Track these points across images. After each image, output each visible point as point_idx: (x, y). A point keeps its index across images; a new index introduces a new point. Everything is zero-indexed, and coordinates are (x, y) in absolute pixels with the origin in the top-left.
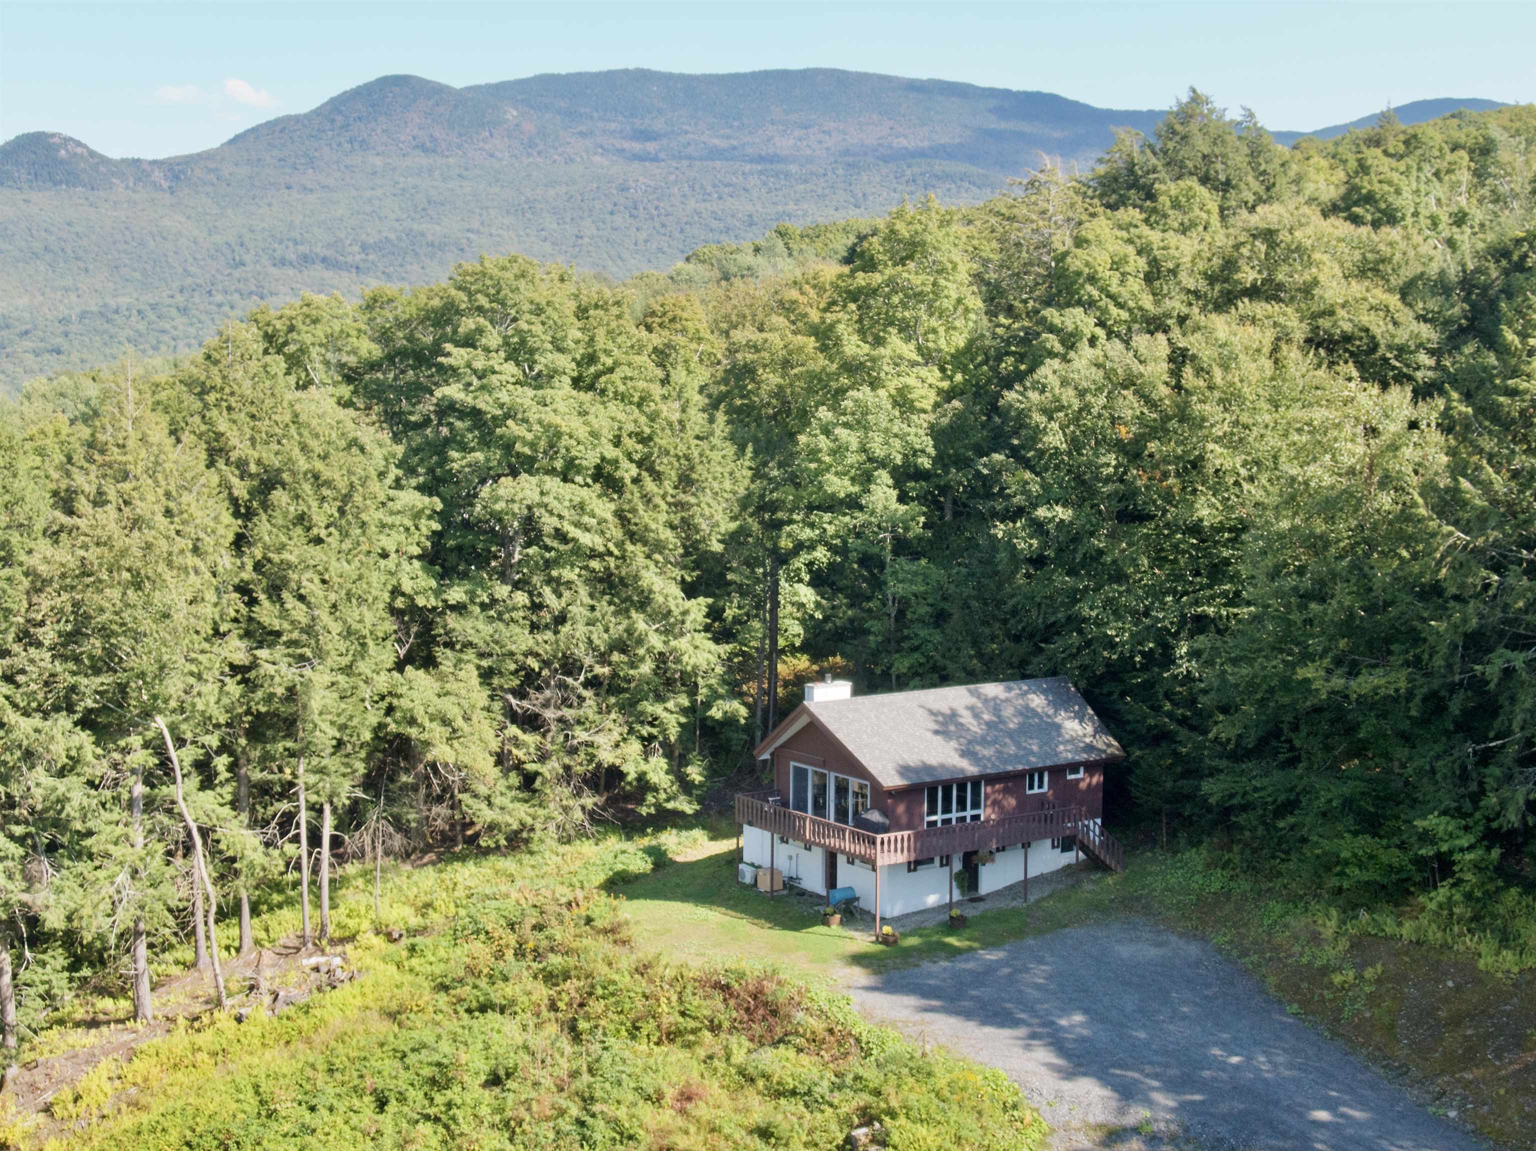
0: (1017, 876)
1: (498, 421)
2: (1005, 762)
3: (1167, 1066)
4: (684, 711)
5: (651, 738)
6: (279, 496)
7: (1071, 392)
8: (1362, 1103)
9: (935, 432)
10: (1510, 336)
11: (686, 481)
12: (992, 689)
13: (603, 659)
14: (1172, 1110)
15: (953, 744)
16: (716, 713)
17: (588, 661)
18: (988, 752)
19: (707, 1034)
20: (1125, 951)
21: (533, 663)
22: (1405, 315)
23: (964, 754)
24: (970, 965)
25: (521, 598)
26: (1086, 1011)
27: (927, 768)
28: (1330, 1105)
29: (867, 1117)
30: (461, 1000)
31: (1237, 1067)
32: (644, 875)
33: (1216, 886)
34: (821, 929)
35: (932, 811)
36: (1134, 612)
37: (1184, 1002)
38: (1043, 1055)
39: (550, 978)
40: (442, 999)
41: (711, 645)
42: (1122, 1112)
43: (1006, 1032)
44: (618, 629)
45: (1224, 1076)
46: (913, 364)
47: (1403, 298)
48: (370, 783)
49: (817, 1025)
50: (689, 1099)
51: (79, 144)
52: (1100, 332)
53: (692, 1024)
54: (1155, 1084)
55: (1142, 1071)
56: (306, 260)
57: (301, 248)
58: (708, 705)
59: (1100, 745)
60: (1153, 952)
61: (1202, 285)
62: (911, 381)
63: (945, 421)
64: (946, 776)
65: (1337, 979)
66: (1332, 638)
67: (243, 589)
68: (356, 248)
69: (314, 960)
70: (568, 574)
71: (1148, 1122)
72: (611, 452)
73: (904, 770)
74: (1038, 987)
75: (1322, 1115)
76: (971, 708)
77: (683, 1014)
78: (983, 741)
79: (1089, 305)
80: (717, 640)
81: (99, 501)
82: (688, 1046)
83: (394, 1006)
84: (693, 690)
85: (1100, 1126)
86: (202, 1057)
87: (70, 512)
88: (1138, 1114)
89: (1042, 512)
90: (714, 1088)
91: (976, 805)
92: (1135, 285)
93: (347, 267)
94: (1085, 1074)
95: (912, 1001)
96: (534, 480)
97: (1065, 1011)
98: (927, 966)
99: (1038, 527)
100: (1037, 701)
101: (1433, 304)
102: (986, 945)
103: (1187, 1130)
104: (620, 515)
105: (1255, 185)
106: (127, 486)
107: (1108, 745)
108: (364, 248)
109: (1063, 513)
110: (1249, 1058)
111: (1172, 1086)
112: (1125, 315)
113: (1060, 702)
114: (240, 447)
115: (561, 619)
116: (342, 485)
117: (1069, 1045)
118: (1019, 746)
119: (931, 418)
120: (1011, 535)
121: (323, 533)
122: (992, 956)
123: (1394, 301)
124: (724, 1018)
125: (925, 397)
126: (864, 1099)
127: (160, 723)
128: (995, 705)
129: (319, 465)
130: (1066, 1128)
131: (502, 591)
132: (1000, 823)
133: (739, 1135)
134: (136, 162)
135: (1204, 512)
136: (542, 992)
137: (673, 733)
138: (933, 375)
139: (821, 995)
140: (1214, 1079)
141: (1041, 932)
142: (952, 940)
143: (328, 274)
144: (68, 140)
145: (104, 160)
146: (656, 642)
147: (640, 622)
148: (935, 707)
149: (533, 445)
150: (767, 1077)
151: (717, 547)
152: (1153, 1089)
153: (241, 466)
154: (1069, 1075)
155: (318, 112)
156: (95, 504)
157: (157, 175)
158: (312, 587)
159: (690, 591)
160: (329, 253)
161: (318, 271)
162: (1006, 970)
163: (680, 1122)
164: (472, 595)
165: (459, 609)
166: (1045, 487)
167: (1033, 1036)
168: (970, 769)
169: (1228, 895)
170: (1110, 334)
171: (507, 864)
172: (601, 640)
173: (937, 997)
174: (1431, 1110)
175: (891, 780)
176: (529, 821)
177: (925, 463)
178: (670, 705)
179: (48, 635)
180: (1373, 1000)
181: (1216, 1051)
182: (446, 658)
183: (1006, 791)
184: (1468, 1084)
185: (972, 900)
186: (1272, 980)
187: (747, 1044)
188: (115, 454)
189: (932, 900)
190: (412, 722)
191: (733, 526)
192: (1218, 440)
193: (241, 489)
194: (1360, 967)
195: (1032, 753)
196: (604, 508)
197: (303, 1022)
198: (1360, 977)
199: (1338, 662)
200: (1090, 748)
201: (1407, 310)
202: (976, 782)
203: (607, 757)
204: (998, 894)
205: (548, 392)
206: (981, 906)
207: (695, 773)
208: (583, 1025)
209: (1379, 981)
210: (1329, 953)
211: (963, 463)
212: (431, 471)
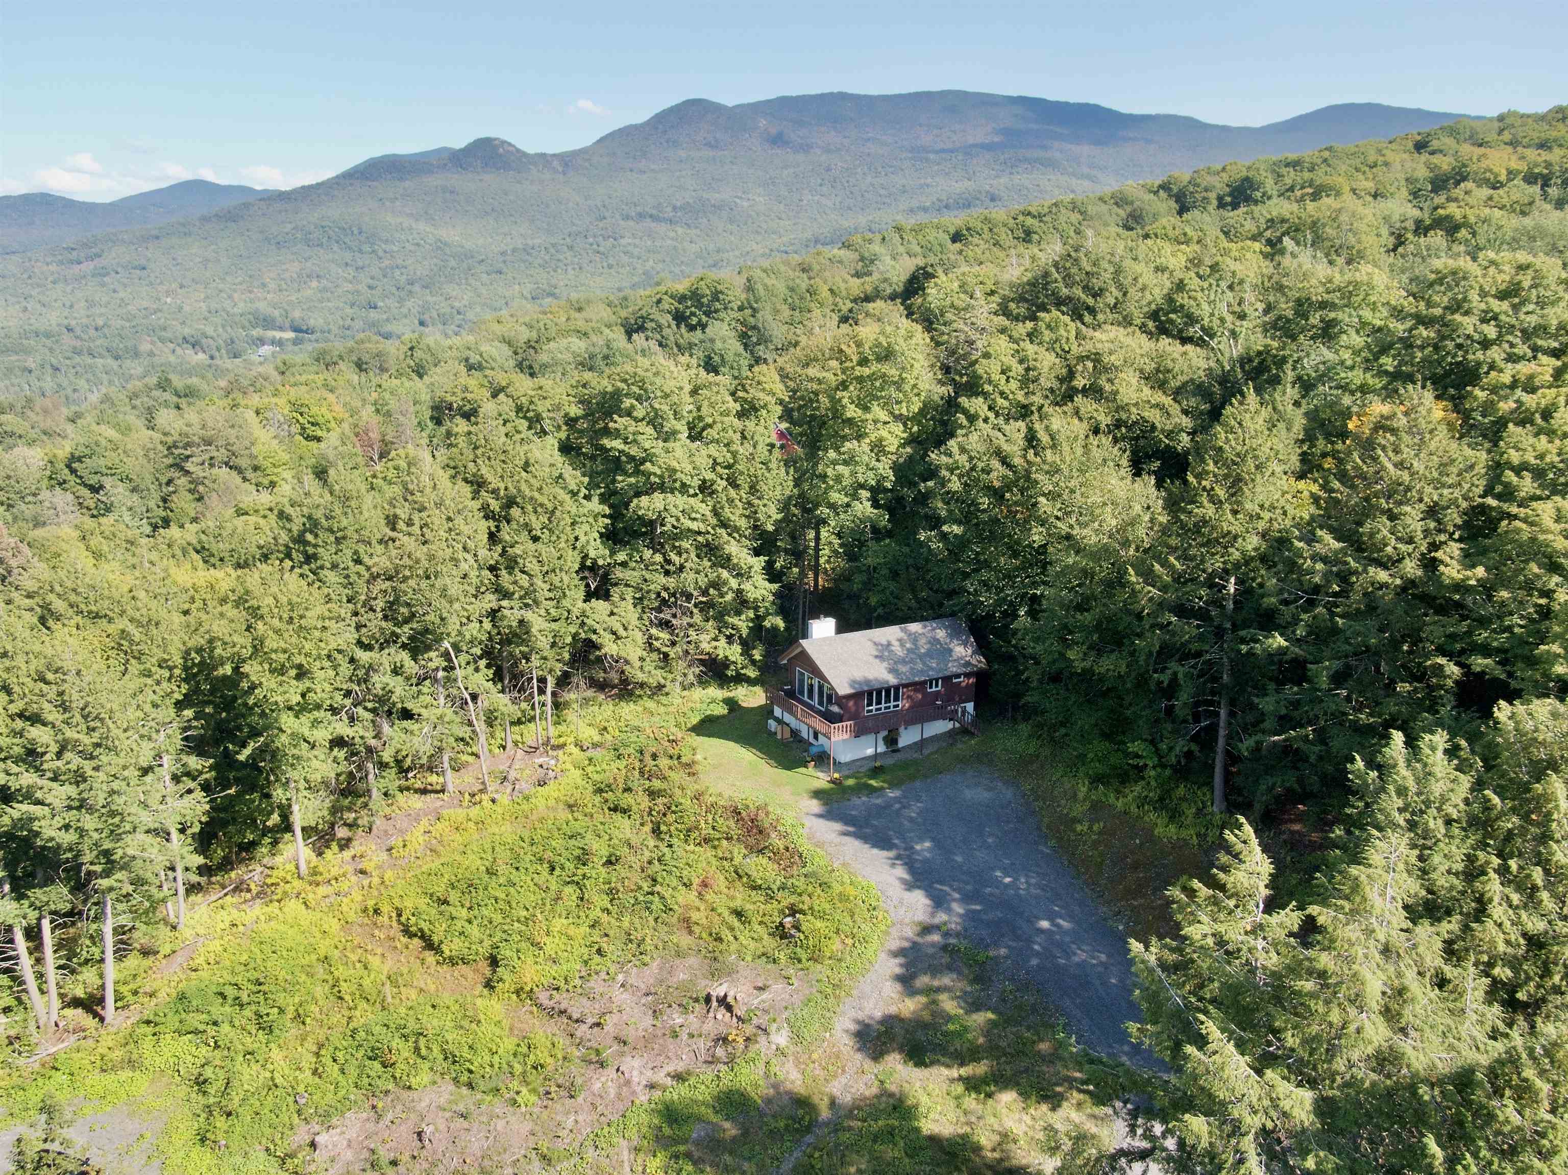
0: (918, 738)
1: (643, 461)
2: (914, 675)
3: (967, 883)
4: (752, 620)
5: (732, 635)
6: (515, 512)
7: (965, 457)
8: (1071, 917)
9: (896, 467)
10: (1191, 478)
11: (753, 489)
12: (915, 627)
13: (705, 593)
14: (961, 916)
15: (885, 664)
16: (767, 624)
17: (695, 593)
18: (903, 669)
19: (725, 842)
20: (968, 794)
21: (665, 595)
22: (1175, 409)
23: (891, 671)
24: (878, 801)
25: (658, 558)
26: (933, 840)
27: (867, 682)
28: (1051, 919)
29: (793, 911)
30: (606, 801)
31: (1007, 886)
32: (723, 716)
33: (1031, 751)
34: (802, 770)
35: (870, 704)
36: (997, 587)
37: (991, 835)
38: (901, 872)
39: (652, 794)
40: (598, 799)
41: (767, 584)
42: (933, 915)
43: (885, 853)
44: (713, 576)
45: (997, 891)
46: (885, 423)
47: (1174, 399)
48: (572, 662)
49: (780, 844)
50: (706, 886)
51: (510, 144)
52: (991, 415)
53: (718, 836)
54: (957, 896)
55: (951, 886)
56: (641, 216)
57: (639, 209)
58: (763, 618)
59: (974, 662)
60: (987, 795)
61: (1055, 384)
62: (884, 433)
63: (901, 460)
64: (877, 686)
65: (1079, 828)
66: (1090, 633)
67: (492, 569)
68: (669, 209)
69: (541, 760)
70: (685, 544)
71: (945, 923)
72: (709, 476)
73: (853, 683)
74: (911, 820)
75: (1045, 924)
76: (900, 640)
77: (714, 828)
78: (903, 661)
79: (985, 395)
80: (771, 581)
81: (410, 523)
82: (715, 847)
83: (572, 802)
84: (756, 609)
85: (920, 923)
86: (471, 824)
87: (394, 529)
88: (942, 917)
89: (945, 528)
90: (720, 882)
91: (896, 699)
92: (1014, 385)
93: (665, 220)
94: (919, 888)
95: (838, 826)
96: (662, 496)
97: (921, 839)
98: (856, 801)
99: (944, 536)
100: (941, 634)
101: (1193, 402)
102: (892, 786)
103: (966, 930)
104: (716, 513)
105: (1116, 293)
106: (424, 514)
107: (979, 661)
108: (675, 208)
109: (957, 529)
110: (1016, 879)
111: (966, 898)
112: (1006, 404)
113: (955, 633)
114: (494, 482)
115: (681, 568)
116: (550, 506)
117: (917, 865)
118: (924, 664)
119: (894, 457)
120: (929, 539)
121: (539, 533)
122: (891, 794)
123: (1167, 401)
124: (735, 833)
125: (892, 444)
126: (793, 899)
127: (446, 644)
128: (914, 638)
129: (536, 495)
130: (901, 923)
131: (648, 553)
132: (911, 707)
133: (726, 913)
134: (543, 156)
135: (1036, 538)
136: (645, 802)
137: (745, 632)
138: (898, 429)
139: (789, 819)
140: (991, 895)
141: (926, 777)
142: (873, 782)
143: (653, 225)
144: (504, 142)
145: (525, 154)
146: (734, 583)
147: (725, 574)
148: (877, 640)
149: (661, 477)
150: (749, 876)
151: (770, 528)
152: (954, 900)
153: (495, 492)
154: (910, 886)
155: (648, 123)
156: (408, 525)
157: (555, 163)
158: (532, 566)
159: (757, 552)
160: (654, 212)
161: (648, 223)
162: (897, 806)
163: (698, 903)
164: (631, 557)
165: (624, 564)
166: (950, 512)
167: (898, 857)
168: (892, 680)
169: (1038, 756)
170: (997, 415)
171: (650, 704)
172: (703, 581)
173: (854, 825)
174: (1110, 923)
175: (843, 690)
176: (662, 681)
177: (888, 485)
178: (743, 617)
179: (379, 604)
180: (1095, 844)
181: (998, 874)
182: (615, 592)
183: (915, 691)
184: (1133, 909)
185: (894, 751)
186: (1046, 820)
187: (744, 851)
188: (418, 497)
189: (870, 751)
190: (595, 632)
191: (780, 516)
192: (1044, 495)
193: (495, 505)
194: (1092, 821)
195: (932, 669)
196: (705, 509)
197: (525, 807)
198: (1090, 828)
199: (1091, 648)
200: (968, 664)
201: (1176, 406)
202: (897, 688)
203: (706, 646)
204: (909, 747)
205: (670, 445)
206: (898, 756)
207: (757, 655)
208: (663, 828)
209: (1100, 833)
210: (1079, 810)
211: (913, 485)
212: (607, 487)
